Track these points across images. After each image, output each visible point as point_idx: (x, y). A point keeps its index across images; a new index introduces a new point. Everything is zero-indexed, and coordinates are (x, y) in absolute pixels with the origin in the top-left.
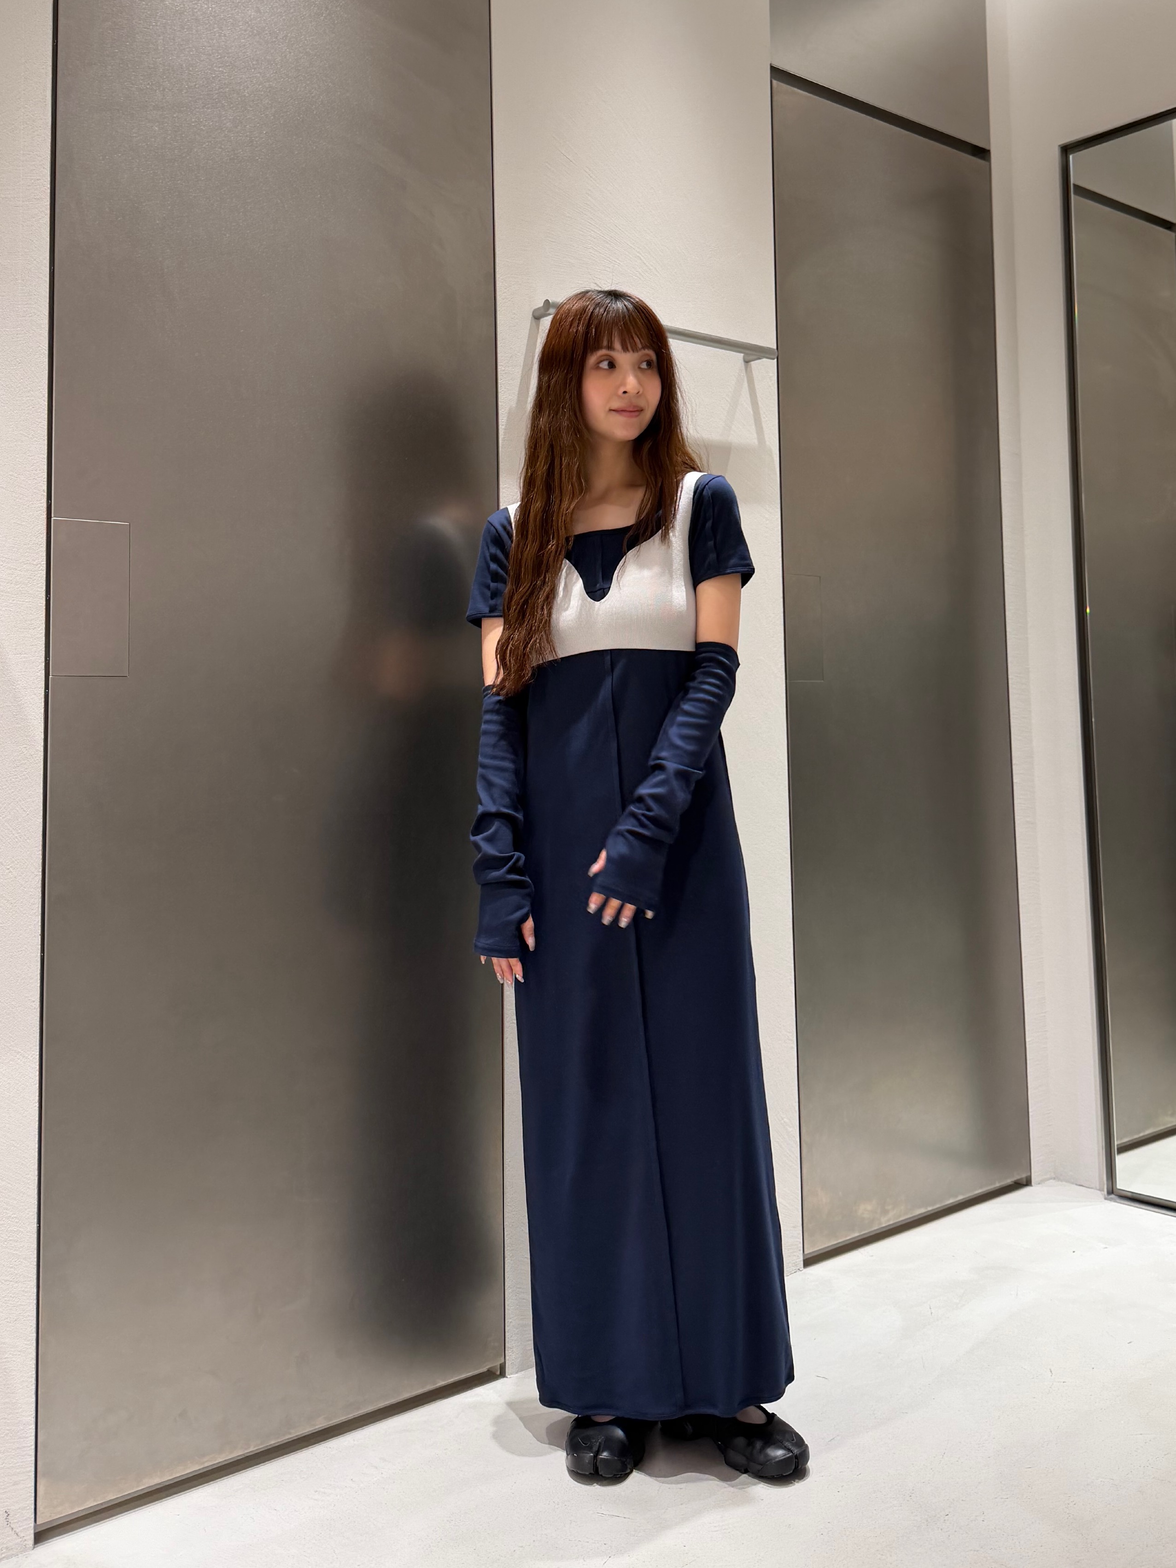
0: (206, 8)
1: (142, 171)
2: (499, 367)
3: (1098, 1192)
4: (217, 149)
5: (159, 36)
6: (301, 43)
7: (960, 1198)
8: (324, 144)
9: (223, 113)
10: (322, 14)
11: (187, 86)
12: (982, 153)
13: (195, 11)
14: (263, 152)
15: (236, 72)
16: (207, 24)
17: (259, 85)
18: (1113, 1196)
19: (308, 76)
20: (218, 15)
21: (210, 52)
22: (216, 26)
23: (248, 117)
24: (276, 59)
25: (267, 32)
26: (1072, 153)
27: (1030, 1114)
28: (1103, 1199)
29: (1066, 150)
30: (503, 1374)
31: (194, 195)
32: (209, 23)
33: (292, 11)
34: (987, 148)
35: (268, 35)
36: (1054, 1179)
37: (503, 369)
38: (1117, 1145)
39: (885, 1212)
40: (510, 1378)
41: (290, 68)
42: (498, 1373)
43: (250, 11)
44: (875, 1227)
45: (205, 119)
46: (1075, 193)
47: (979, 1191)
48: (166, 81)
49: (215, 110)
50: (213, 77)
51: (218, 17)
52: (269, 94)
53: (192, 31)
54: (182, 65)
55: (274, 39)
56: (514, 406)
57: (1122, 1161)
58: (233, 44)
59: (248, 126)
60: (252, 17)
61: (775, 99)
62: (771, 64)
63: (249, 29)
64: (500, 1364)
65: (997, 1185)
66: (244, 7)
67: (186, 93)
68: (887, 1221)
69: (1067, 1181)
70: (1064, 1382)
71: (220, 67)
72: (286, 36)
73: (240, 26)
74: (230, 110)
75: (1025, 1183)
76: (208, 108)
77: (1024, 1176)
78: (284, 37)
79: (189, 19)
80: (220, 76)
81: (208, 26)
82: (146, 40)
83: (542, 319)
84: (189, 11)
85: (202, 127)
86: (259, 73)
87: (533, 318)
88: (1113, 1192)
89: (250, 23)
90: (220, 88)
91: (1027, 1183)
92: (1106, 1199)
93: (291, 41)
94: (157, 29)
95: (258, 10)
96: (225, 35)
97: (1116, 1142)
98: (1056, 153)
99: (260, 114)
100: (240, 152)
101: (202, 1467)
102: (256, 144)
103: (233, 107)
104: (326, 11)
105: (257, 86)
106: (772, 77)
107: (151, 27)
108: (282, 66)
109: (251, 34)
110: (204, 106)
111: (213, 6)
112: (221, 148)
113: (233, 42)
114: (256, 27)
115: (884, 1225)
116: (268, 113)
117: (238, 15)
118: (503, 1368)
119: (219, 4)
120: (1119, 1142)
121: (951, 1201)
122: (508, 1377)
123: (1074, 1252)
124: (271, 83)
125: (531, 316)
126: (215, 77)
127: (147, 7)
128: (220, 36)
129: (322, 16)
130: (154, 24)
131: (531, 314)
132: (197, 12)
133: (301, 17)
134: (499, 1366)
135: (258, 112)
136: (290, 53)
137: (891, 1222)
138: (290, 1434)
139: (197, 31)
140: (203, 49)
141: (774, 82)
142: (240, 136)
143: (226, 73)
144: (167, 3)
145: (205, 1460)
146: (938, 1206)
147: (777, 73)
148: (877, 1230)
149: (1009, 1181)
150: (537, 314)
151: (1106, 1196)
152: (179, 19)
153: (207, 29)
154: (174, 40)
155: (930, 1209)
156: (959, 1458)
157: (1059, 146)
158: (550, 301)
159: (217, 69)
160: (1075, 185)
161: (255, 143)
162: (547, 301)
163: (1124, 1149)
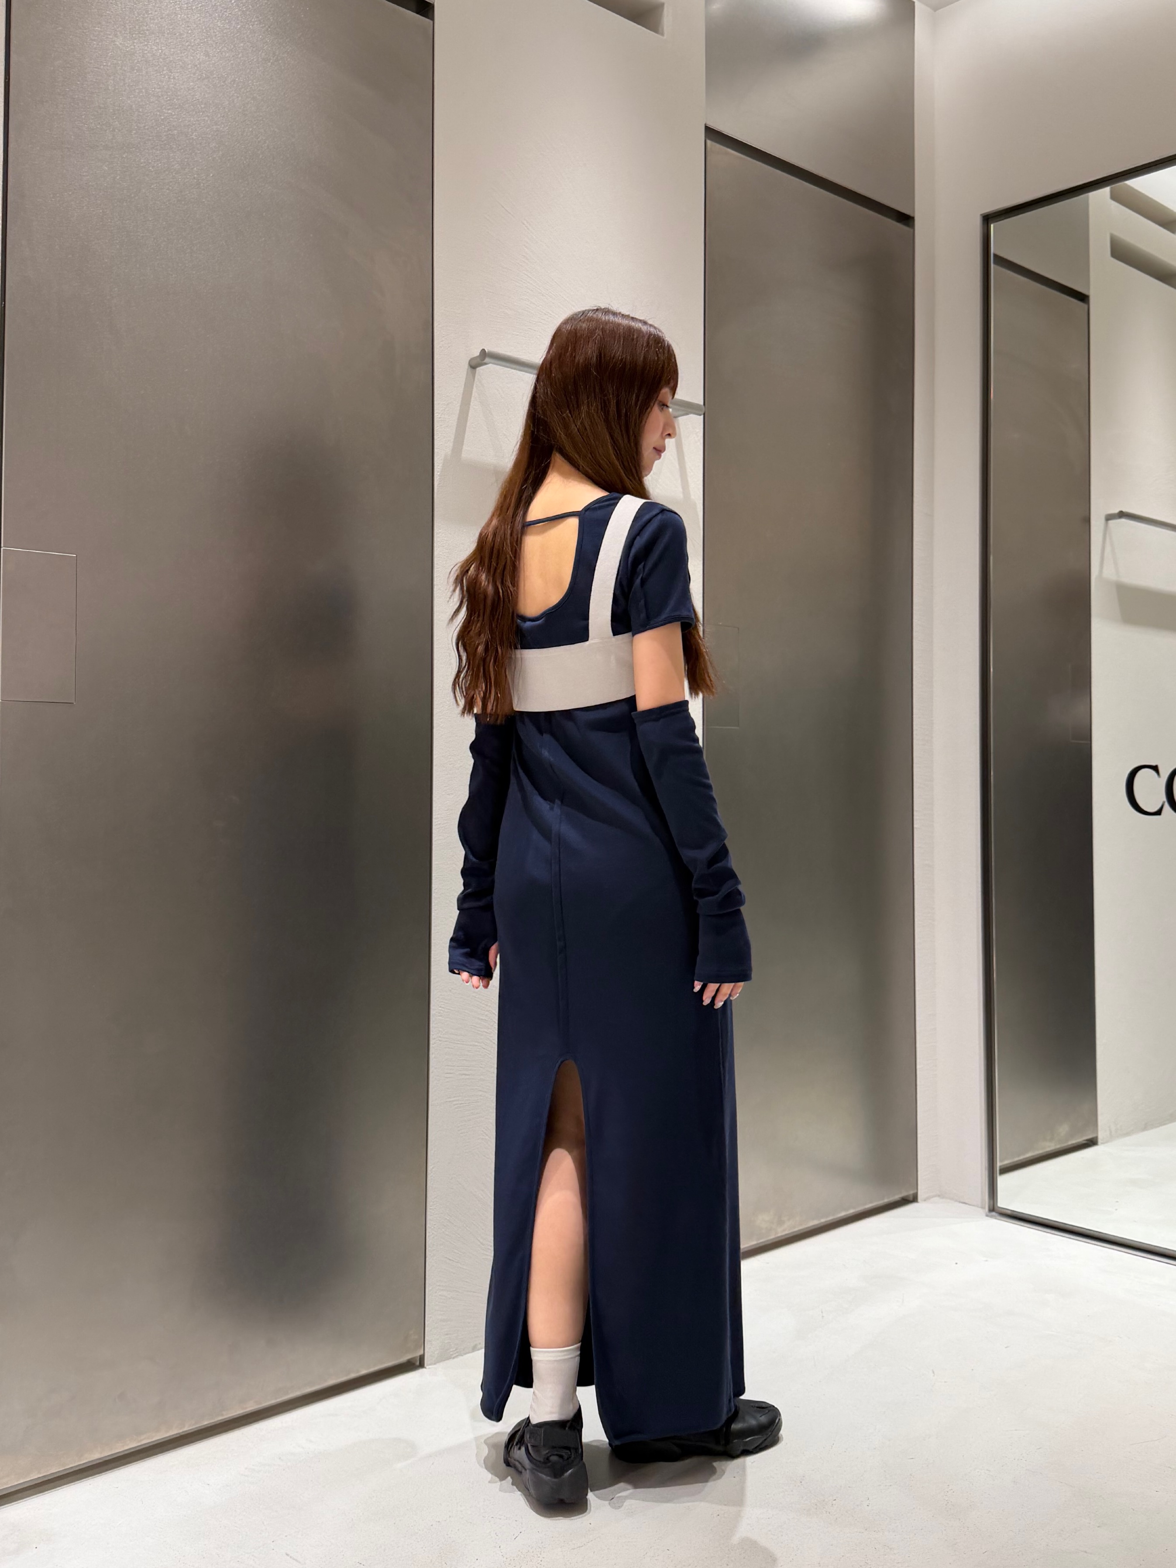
0: (156, 50)
1: (92, 209)
2: (436, 415)
3: (980, 1209)
4: (165, 190)
5: (110, 76)
6: (249, 88)
7: (851, 1211)
8: (269, 188)
9: (172, 155)
10: (270, 59)
11: (136, 127)
12: (907, 219)
13: (146, 52)
14: (210, 195)
15: (184, 115)
16: (157, 66)
17: (207, 128)
18: (994, 1213)
19: (255, 121)
21: (160, 94)
22: (165, 68)
23: (196, 159)
24: (224, 103)
25: (215, 76)
26: (993, 222)
27: (919, 1136)
28: (984, 1214)
29: (988, 219)
30: (421, 1365)
31: (142, 235)
32: (159, 65)
33: (240, 56)
34: (912, 215)
35: (217, 78)
36: (939, 1196)
37: (439, 416)
38: (1000, 1166)
39: (781, 1222)
40: (429, 1368)
41: (237, 112)
42: (418, 1363)
43: (199, 55)
44: (772, 1237)
45: (154, 160)
46: (995, 263)
47: (869, 1206)
48: (115, 121)
49: (164, 151)
50: (162, 120)
51: (168, 59)
52: (216, 137)
53: (142, 72)
54: (131, 106)
55: (222, 84)
56: (450, 453)
57: (1004, 1182)
58: (182, 87)
59: (195, 169)
60: (201, 60)
61: (708, 158)
62: (705, 124)
63: (198, 72)
64: (420, 1356)
65: (886, 1200)
66: (193, 50)
67: (135, 134)
68: (782, 1231)
69: (952, 1199)
70: (945, 1382)
71: (169, 109)
72: (234, 81)
73: (189, 69)
74: (178, 152)
75: (911, 1199)
76: (157, 150)
77: (911, 1192)
78: (232, 81)
79: (140, 60)
80: (169, 118)
81: (157, 67)
82: (96, 79)
83: (478, 369)
84: (140, 53)
85: (151, 168)
86: (207, 116)
87: (469, 367)
88: (994, 1209)
89: (198, 66)
90: (169, 130)
91: (914, 1199)
92: (987, 1216)
93: (239, 86)
94: (107, 69)
95: (207, 54)
96: (174, 78)
97: (999, 1164)
98: (978, 222)
99: (207, 157)
100: (187, 194)
101: (139, 1444)
102: (203, 186)
103: (181, 149)
104: (273, 57)
105: (205, 129)
106: (705, 137)
107: (102, 67)
108: (229, 110)
109: (199, 77)
110: (153, 148)
111: (163, 48)
112: (168, 189)
113: (182, 84)
114: (205, 70)
115: (779, 1235)
116: (215, 156)
117: (187, 57)
118: (422, 1359)
119: (169, 46)
120: (1001, 1164)
121: (842, 1214)
122: (427, 1367)
123: (956, 1264)
124: (219, 127)
125: (466, 366)
126: (164, 119)
127: (98, 46)
128: (169, 78)
129: (269, 62)
130: (105, 64)
131: (468, 363)
132: (146, 54)
133: (249, 62)
134: (419, 1358)
135: (205, 155)
136: (238, 97)
137: (787, 1232)
138: (222, 1415)
139: (147, 73)
140: (153, 91)
141: (709, 142)
142: (188, 178)
143: (175, 115)
144: (118, 43)
145: (142, 1437)
146: (830, 1218)
147: (711, 133)
148: (774, 1239)
149: (897, 1197)
150: (473, 364)
151: (988, 1213)
152: (129, 60)
153: (156, 70)
154: (124, 80)
155: (823, 1220)
156: (846, 1449)
157: (981, 215)
158: (487, 351)
159: (166, 111)
160: (994, 255)
161: (202, 185)
162: (483, 350)
163: (1005, 1170)
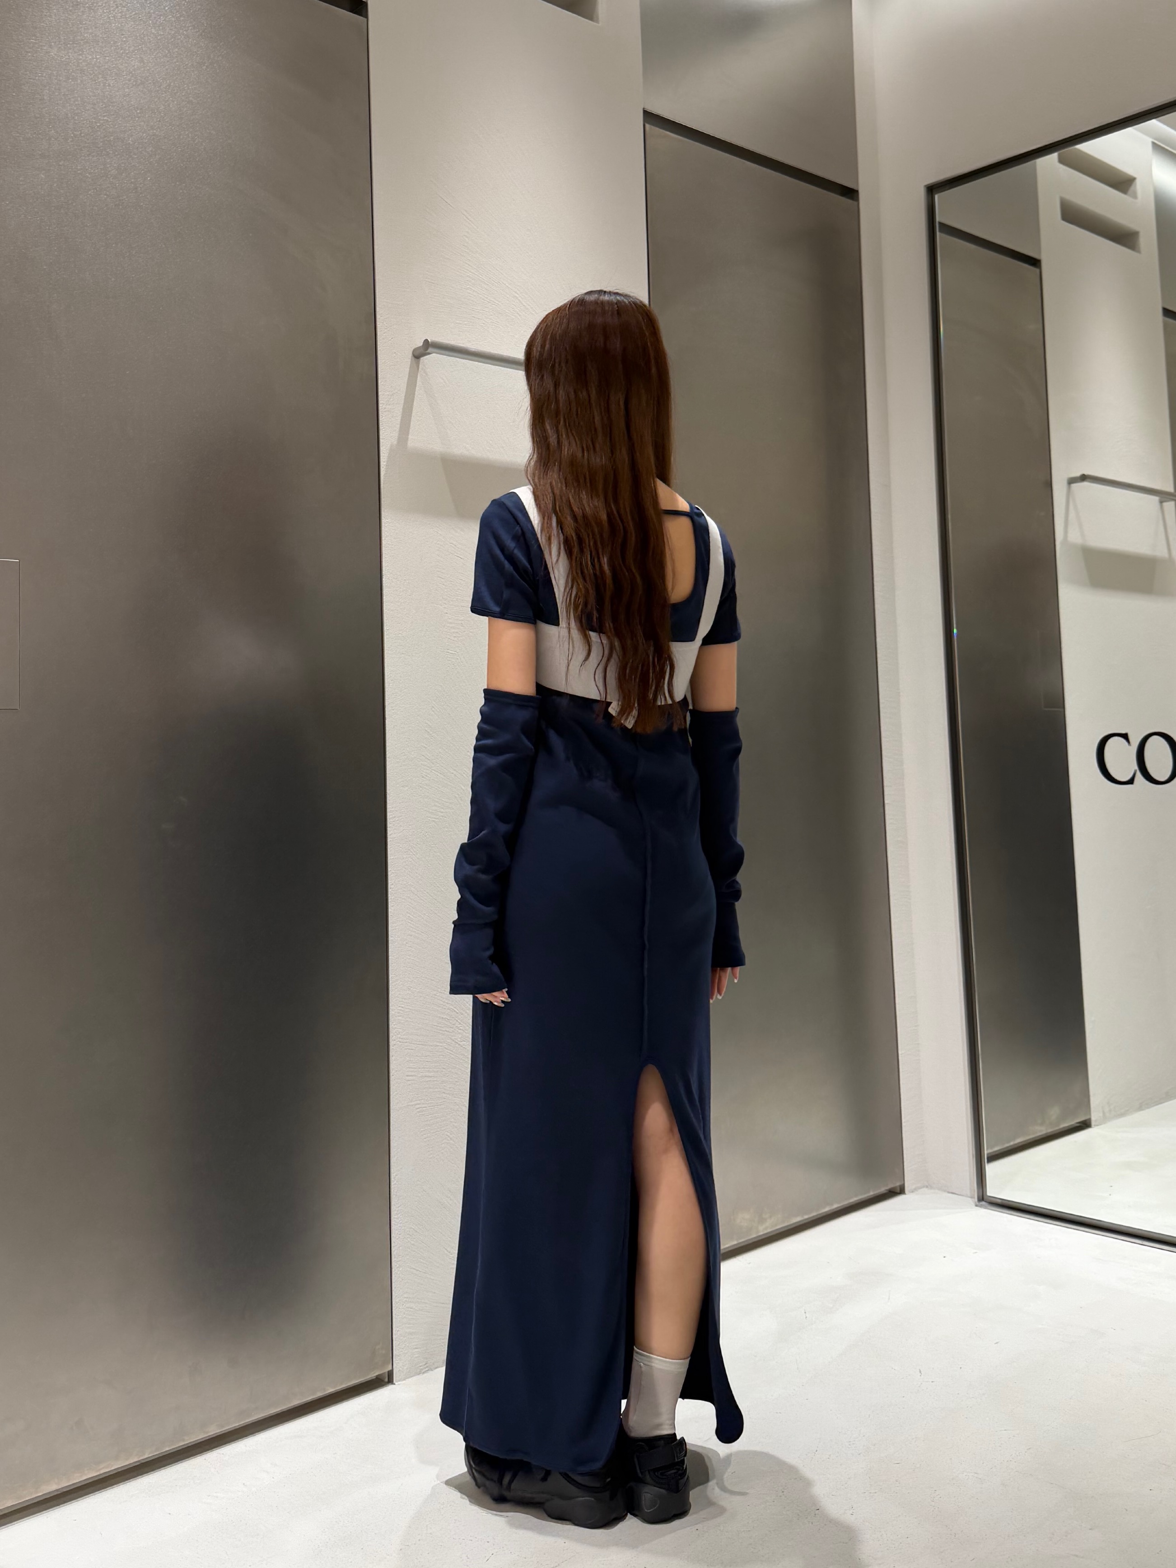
0: (90, 59)
1: (29, 217)
2: (380, 405)
3: (969, 1199)
4: (102, 196)
5: (45, 86)
6: (184, 92)
7: (836, 1206)
8: (207, 189)
9: (108, 161)
10: (205, 63)
11: (72, 135)
12: (851, 193)
13: (80, 61)
14: (148, 198)
15: (120, 121)
16: (92, 74)
17: (143, 133)
18: (983, 1203)
19: (191, 124)
20: (102, 66)
21: (95, 101)
22: (100, 76)
23: (133, 164)
24: (159, 108)
25: (150, 81)
26: (936, 194)
27: (903, 1124)
28: (974, 1206)
29: (932, 190)
30: (390, 1381)
31: (80, 240)
32: (94, 73)
33: (175, 60)
34: (855, 188)
35: (152, 84)
36: (927, 1187)
37: (384, 407)
38: (988, 1154)
39: (762, 1220)
40: (399, 1384)
41: (173, 116)
42: (386, 1380)
43: (134, 62)
44: (753, 1236)
45: (90, 167)
46: (940, 231)
47: (854, 1200)
48: (51, 130)
49: (100, 158)
50: (98, 126)
51: (103, 67)
52: (153, 142)
53: (77, 81)
54: (67, 115)
55: (158, 89)
56: (395, 443)
57: (991, 1169)
58: (117, 94)
59: (132, 173)
60: (136, 67)
61: (647, 142)
62: (644, 108)
63: (133, 78)
64: (388, 1372)
65: (871, 1193)
66: (127, 57)
67: (71, 141)
68: (764, 1229)
69: (939, 1189)
70: (932, 1382)
71: (104, 116)
72: (169, 85)
73: (124, 76)
74: (115, 158)
75: (898, 1191)
76: (93, 156)
77: (898, 1184)
78: (167, 86)
79: (74, 69)
80: (105, 125)
81: (92, 76)
82: (32, 90)
83: (422, 358)
84: (74, 62)
85: (87, 175)
86: (143, 121)
87: (413, 358)
88: (983, 1199)
89: (133, 72)
90: (105, 137)
91: (901, 1191)
92: (976, 1206)
93: (174, 90)
94: (43, 80)
95: (142, 61)
96: (109, 85)
97: (986, 1152)
98: (922, 194)
99: (144, 161)
100: (125, 199)
101: (98, 1473)
102: (141, 190)
103: (117, 155)
104: (208, 60)
105: (141, 134)
106: (645, 121)
107: (37, 78)
108: (165, 115)
109: (134, 84)
110: (90, 154)
111: (98, 57)
112: (106, 194)
113: (118, 91)
114: (139, 77)
115: (761, 1233)
116: (152, 160)
117: (122, 64)
118: (390, 1374)
119: (103, 54)
120: (990, 1151)
121: (826, 1209)
122: (396, 1383)
123: (944, 1257)
124: (155, 131)
125: (410, 355)
126: (100, 125)
127: (33, 58)
128: (104, 85)
129: (204, 66)
130: (40, 75)
131: (411, 353)
132: (81, 63)
133: (184, 66)
134: (387, 1373)
135: (142, 159)
136: (173, 101)
137: (769, 1230)
138: (184, 1440)
139: (82, 81)
140: (88, 99)
141: (647, 126)
142: (125, 183)
143: (111, 121)
144: (52, 54)
145: (102, 1466)
146: (814, 1214)
147: (650, 117)
148: (755, 1238)
149: (883, 1190)
150: (417, 354)
151: (977, 1203)
152: (65, 70)
153: (91, 79)
154: (59, 90)
155: (806, 1217)
156: (830, 1456)
157: (925, 186)
158: (429, 341)
159: (102, 118)
160: (940, 223)
161: (139, 189)
162: (426, 341)
163: (993, 1158)
